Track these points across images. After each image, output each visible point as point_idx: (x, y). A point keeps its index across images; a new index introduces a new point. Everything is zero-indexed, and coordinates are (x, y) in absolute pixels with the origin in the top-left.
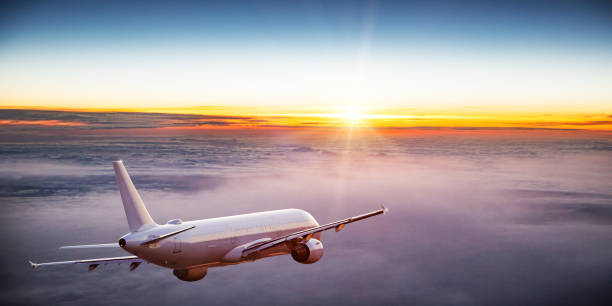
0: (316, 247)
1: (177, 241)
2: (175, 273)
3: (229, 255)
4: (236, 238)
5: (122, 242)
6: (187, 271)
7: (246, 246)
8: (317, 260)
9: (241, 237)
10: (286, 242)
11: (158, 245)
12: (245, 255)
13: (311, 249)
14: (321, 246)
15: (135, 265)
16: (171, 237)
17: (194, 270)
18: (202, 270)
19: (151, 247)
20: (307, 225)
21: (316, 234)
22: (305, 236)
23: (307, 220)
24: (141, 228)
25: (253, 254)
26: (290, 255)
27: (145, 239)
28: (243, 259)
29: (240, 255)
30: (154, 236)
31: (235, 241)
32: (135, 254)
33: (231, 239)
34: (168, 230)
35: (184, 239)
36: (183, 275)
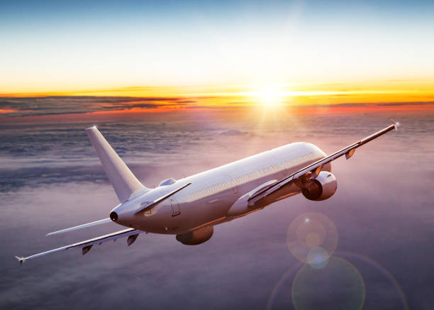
0: (328, 180)
1: (174, 203)
2: (178, 238)
3: (234, 208)
4: (237, 187)
5: (114, 216)
6: (191, 233)
7: (251, 194)
8: (332, 194)
9: (243, 185)
10: (294, 181)
11: (154, 212)
12: (252, 203)
13: (322, 184)
14: (333, 178)
15: (132, 238)
16: (167, 200)
17: (198, 232)
18: (206, 230)
19: (147, 214)
20: (313, 159)
21: (326, 166)
22: (314, 171)
23: (312, 152)
24: (132, 196)
25: (260, 201)
26: (301, 195)
27: (138, 207)
28: (250, 209)
29: (246, 204)
30: (147, 203)
31: (237, 191)
32: (131, 226)
33: (233, 189)
34: (162, 193)
35: (182, 199)
36: (188, 239)
